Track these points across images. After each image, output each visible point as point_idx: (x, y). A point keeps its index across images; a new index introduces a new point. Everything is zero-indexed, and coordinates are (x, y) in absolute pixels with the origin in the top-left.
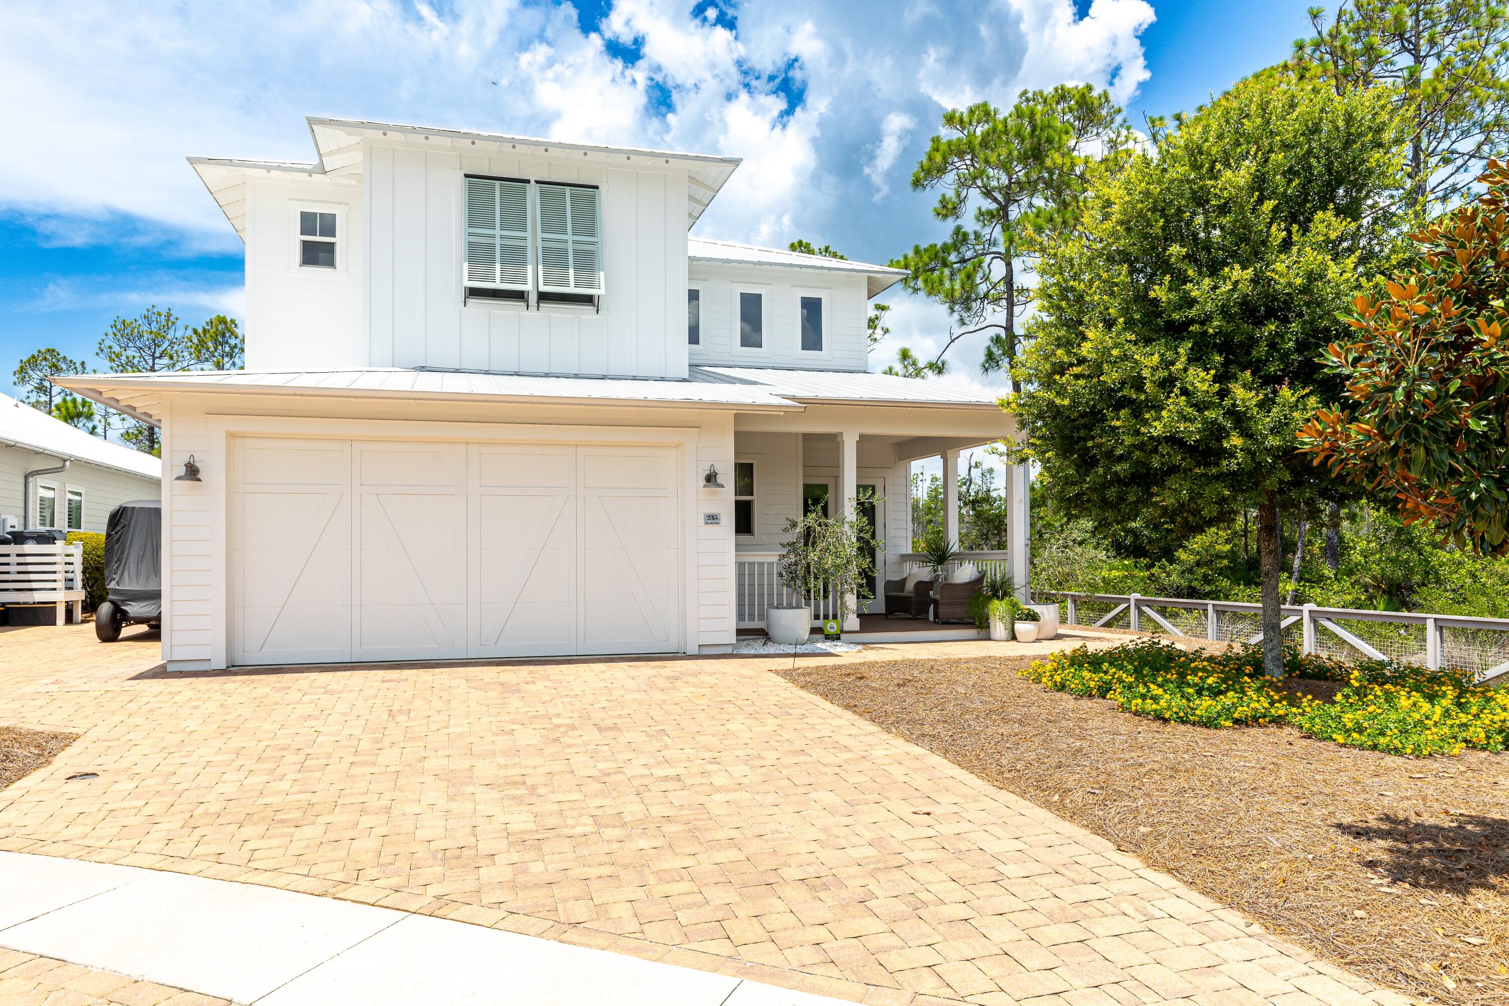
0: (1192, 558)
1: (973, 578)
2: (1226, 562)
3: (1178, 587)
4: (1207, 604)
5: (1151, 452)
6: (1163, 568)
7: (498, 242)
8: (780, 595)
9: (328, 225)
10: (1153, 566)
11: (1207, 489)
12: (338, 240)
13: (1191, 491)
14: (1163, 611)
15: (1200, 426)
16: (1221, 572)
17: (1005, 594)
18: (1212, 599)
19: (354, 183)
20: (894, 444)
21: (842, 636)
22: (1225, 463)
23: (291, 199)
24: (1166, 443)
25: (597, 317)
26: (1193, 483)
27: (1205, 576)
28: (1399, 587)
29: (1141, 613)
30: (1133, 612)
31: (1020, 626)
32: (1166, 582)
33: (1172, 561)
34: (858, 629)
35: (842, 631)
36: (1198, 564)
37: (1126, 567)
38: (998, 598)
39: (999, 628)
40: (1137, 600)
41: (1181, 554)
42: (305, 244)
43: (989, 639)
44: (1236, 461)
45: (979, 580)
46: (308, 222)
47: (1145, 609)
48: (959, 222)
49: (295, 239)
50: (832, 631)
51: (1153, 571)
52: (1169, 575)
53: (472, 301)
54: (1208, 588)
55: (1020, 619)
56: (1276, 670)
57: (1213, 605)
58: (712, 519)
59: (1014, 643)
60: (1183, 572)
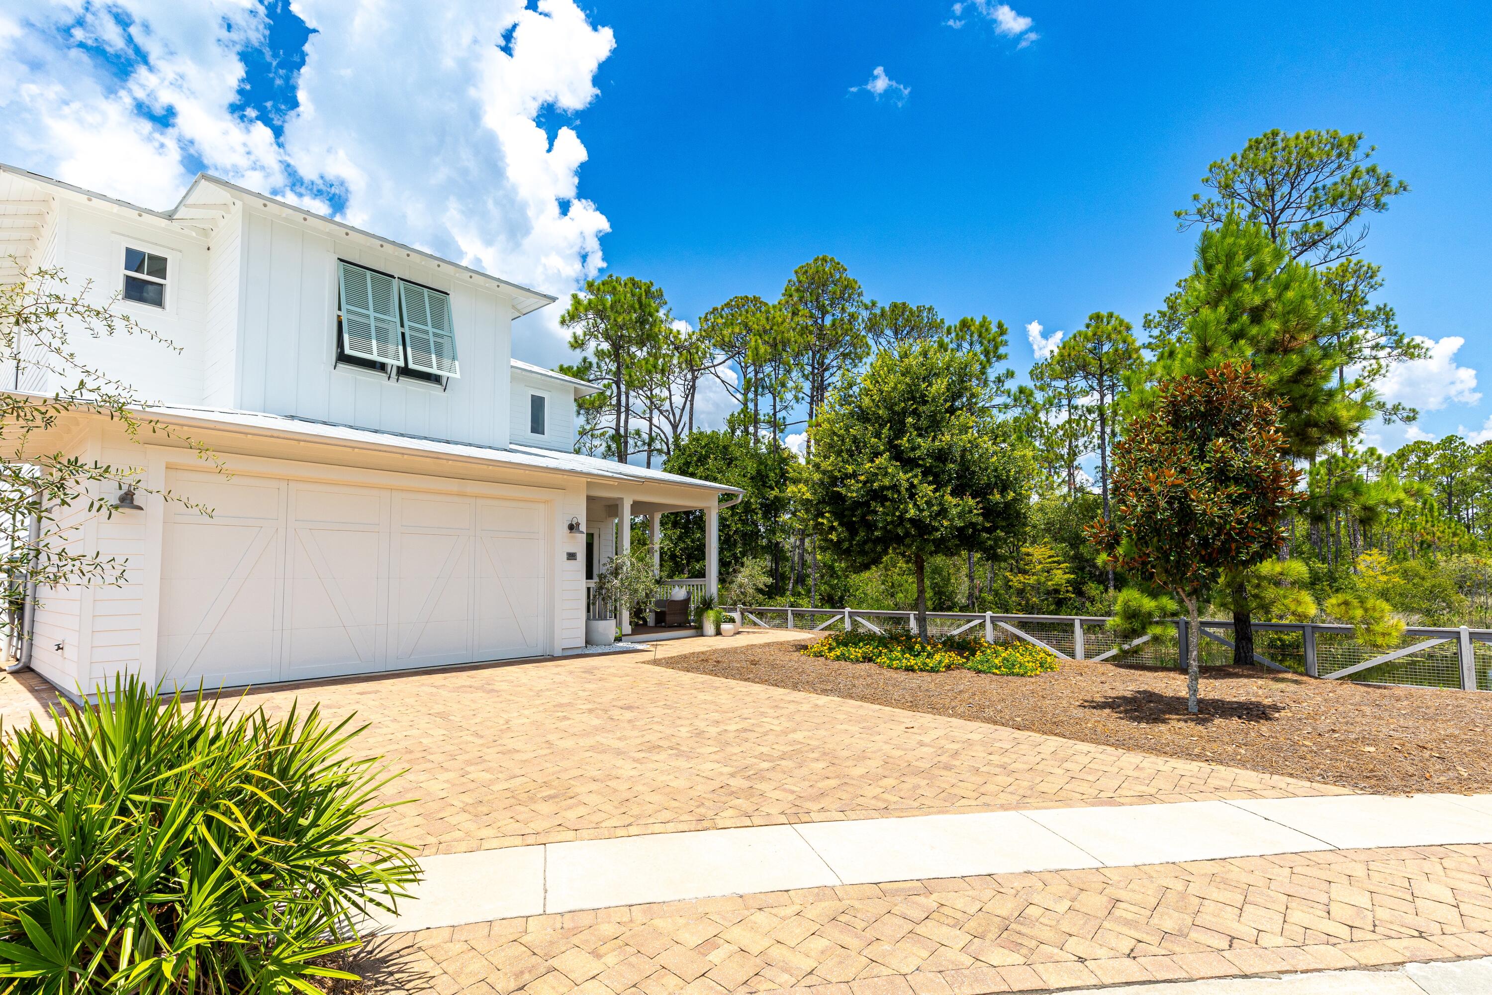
1: (686, 597)
7: (373, 324)
9: (159, 266)
12: (170, 283)
19: (194, 234)
23: (113, 232)
25: (444, 394)
31: (725, 627)
39: (709, 628)
42: (129, 279)
43: (702, 635)
46: (134, 259)
48: (584, 354)
49: (119, 273)
53: (341, 366)
55: (725, 622)
58: (572, 556)
59: (719, 637)
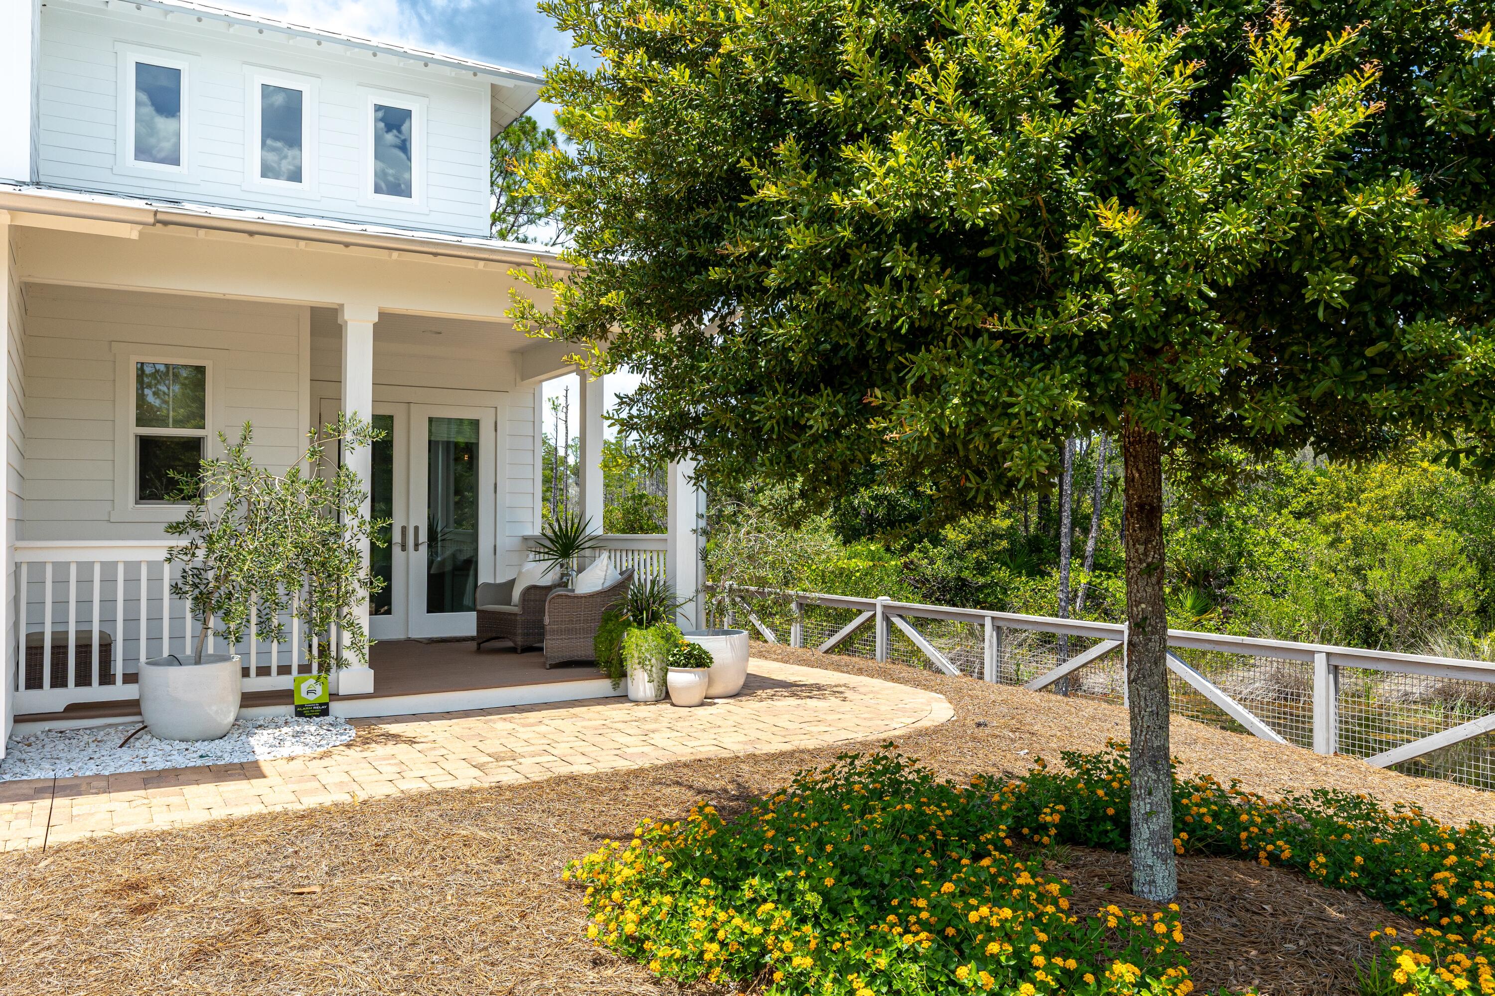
0: (963, 539)
1: (608, 584)
2: (1005, 544)
3: (943, 579)
4: (983, 617)
5: (865, 278)
6: (924, 551)
8: (177, 637)
10: (911, 548)
11: (1022, 392)
13: (972, 397)
14: (920, 623)
15: (1003, 173)
16: (997, 557)
17: (655, 617)
18: (991, 608)
20: (514, 352)
21: (336, 708)
22: (1073, 303)
24: (906, 244)
26: (981, 373)
27: (978, 563)
28: (1206, 575)
29: (890, 625)
30: (880, 625)
31: (678, 678)
32: (928, 572)
33: (936, 541)
34: (371, 690)
35: (335, 696)
36: (970, 546)
37: (872, 556)
38: (640, 624)
39: (641, 680)
40: (885, 607)
41: (949, 533)
43: (624, 698)
44: (1107, 300)
45: (619, 588)
47: (897, 621)
50: (312, 698)
51: (913, 555)
52: (932, 562)
54: (981, 580)
55: (676, 664)
56: (1159, 867)
57: (993, 618)
59: (665, 707)
60: (950, 558)
